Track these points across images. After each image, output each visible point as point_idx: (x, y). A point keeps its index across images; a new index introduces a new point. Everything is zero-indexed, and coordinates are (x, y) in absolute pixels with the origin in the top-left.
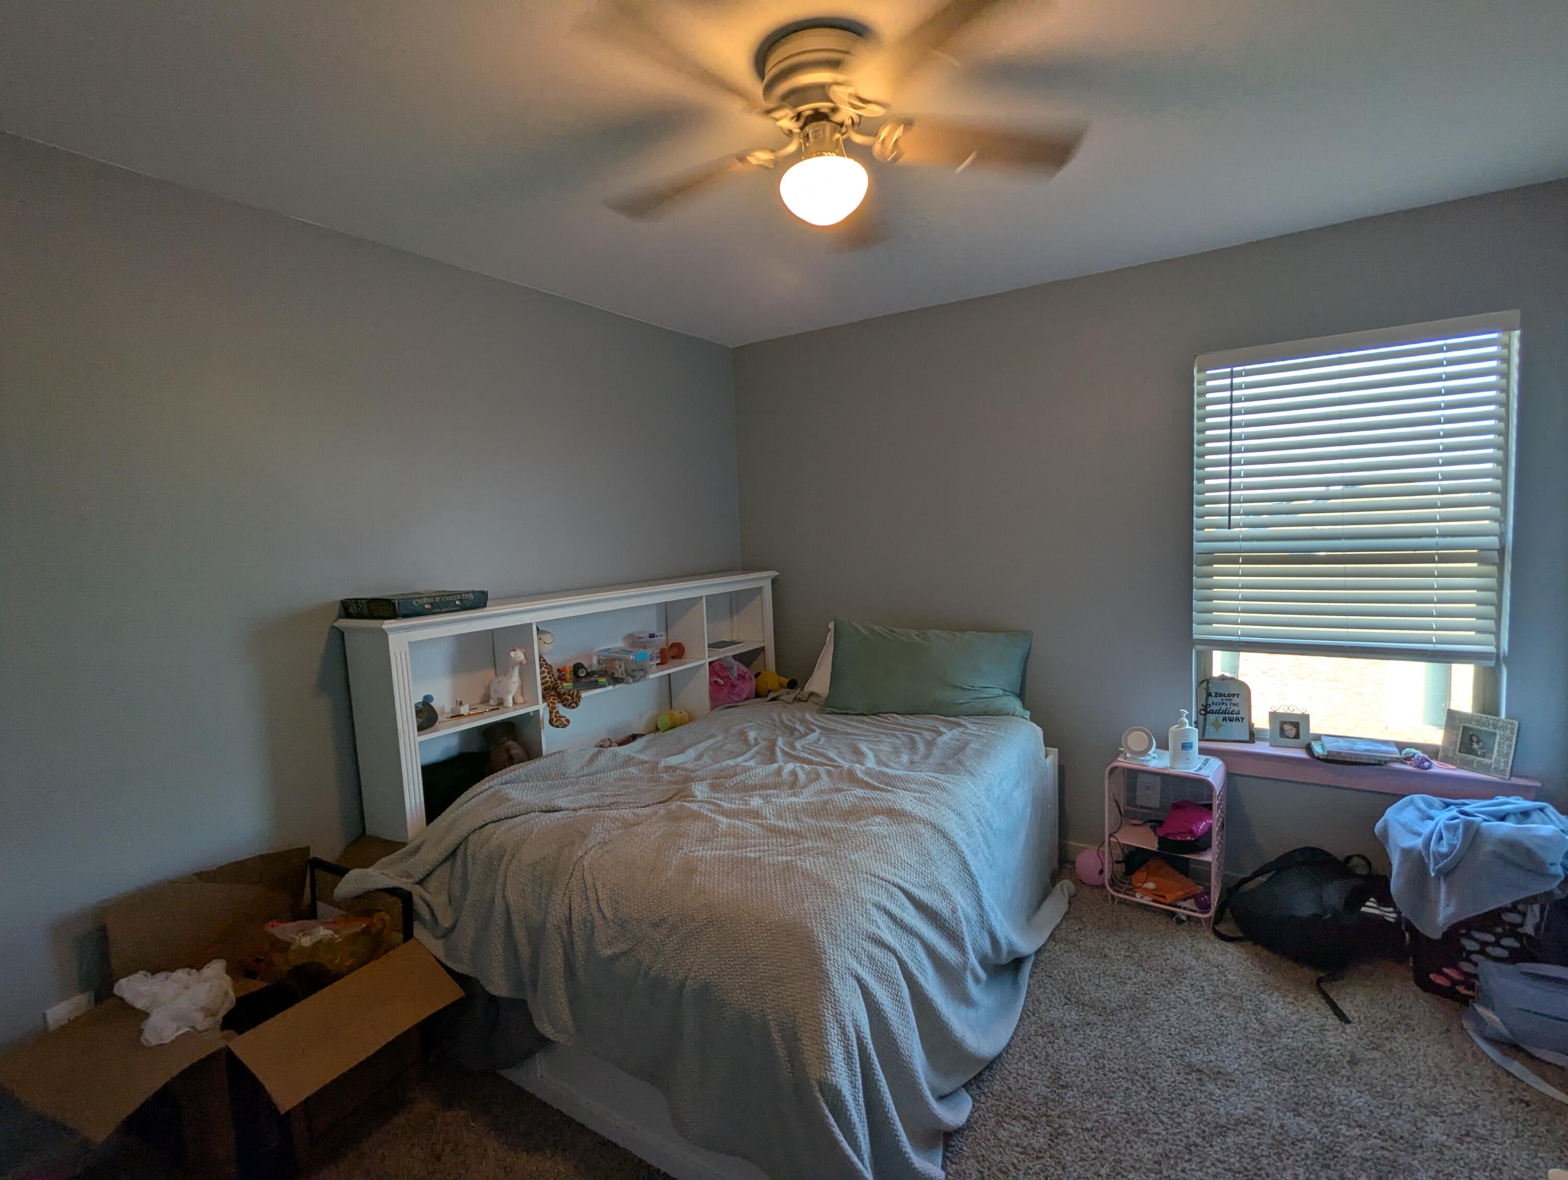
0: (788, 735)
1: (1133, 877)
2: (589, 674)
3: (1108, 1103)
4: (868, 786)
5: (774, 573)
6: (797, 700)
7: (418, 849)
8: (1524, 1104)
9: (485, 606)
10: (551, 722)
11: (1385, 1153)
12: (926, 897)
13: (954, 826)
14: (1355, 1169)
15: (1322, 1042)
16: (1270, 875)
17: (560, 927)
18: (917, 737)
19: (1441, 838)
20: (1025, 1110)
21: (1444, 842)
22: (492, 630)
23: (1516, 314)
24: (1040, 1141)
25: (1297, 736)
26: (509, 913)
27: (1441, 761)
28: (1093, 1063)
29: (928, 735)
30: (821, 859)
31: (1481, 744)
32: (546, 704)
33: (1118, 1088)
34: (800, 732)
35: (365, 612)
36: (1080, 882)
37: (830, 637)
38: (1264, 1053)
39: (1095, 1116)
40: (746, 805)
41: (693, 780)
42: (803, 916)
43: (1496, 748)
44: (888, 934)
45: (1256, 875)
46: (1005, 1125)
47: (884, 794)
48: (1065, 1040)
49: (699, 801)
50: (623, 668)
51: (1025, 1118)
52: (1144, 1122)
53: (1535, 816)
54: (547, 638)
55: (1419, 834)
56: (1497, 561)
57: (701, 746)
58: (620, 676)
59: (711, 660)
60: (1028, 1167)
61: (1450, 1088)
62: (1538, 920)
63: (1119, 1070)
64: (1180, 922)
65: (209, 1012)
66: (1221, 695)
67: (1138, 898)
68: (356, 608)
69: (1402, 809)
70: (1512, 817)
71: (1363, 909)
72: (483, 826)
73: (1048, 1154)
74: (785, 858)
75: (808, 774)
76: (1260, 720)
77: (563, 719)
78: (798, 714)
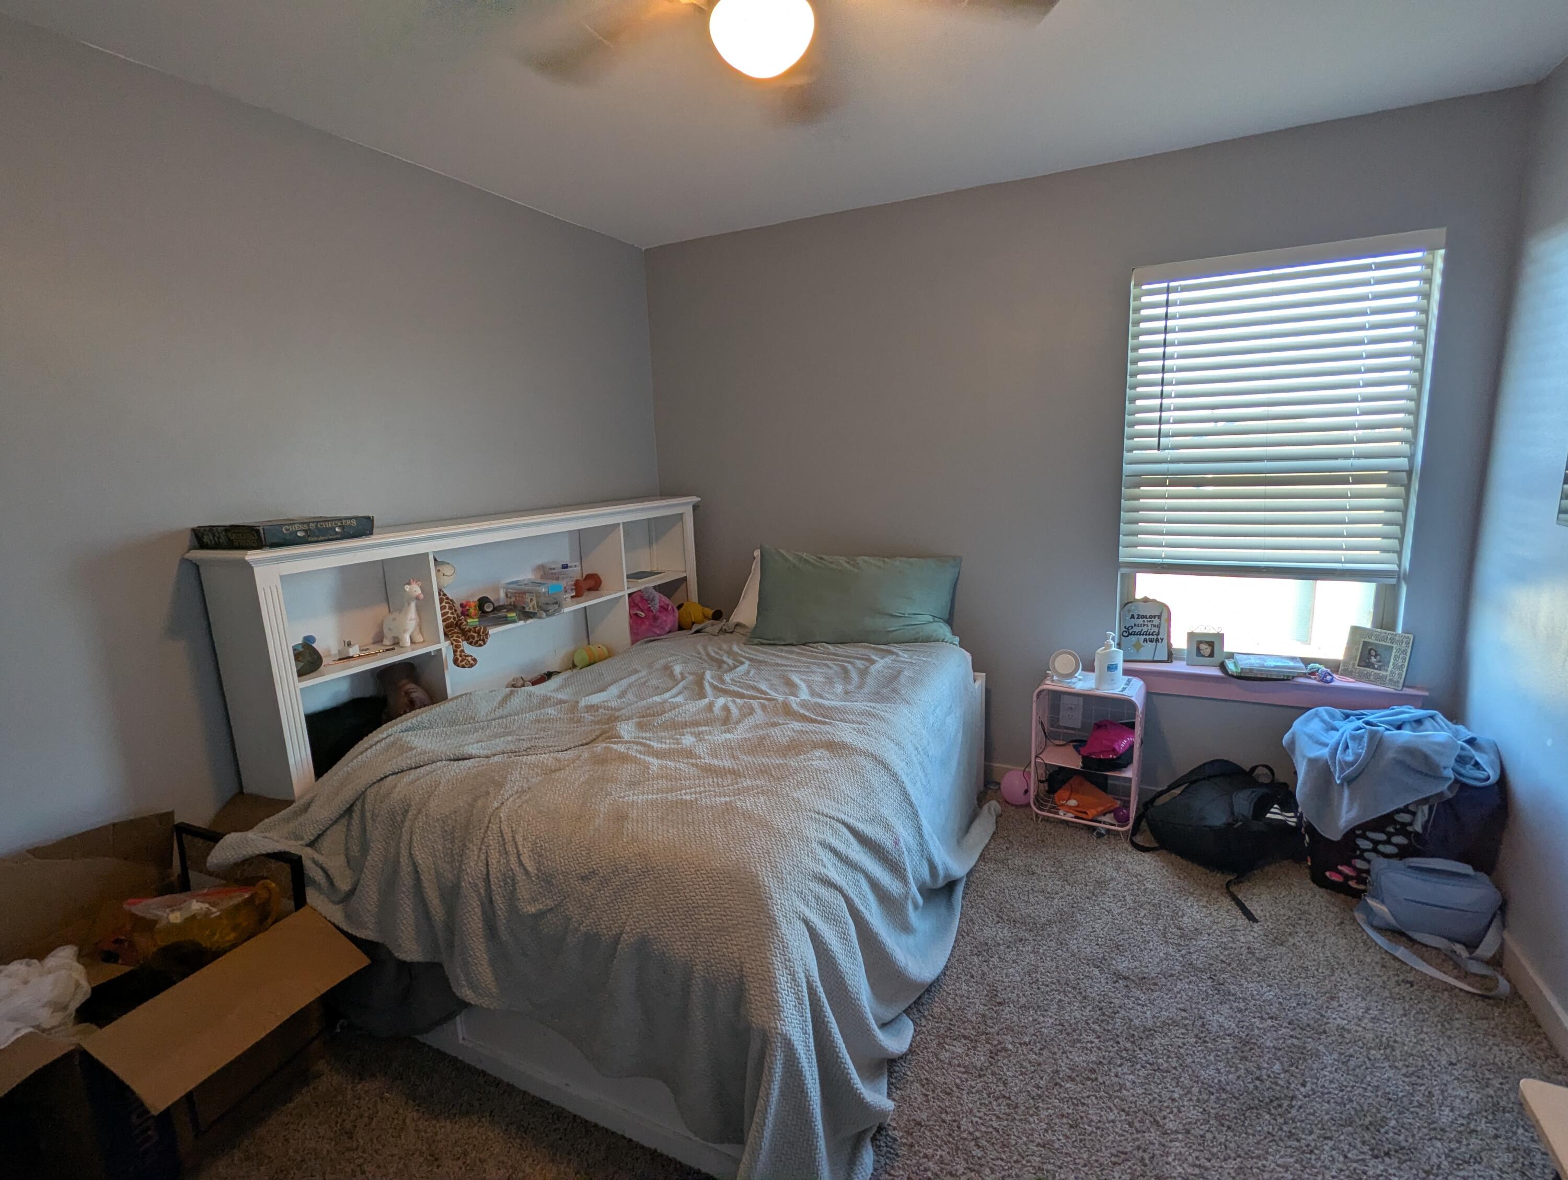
0: (716, 668)
1: (1056, 795)
2: (496, 609)
3: (1043, 1016)
4: (804, 718)
5: (695, 499)
6: (723, 631)
7: (306, 807)
8: (1408, 985)
9: (371, 534)
10: (455, 662)
11: (1295, 1041)
12: (868, 830)
13: (894, 757)
14: (1270, 1058)
15: (1234, 942)
16: (1183, 787)
17: (476, 885)
18: (849, 666)
19: (1347, 747)
20: (965, 1029)
21: (1350, 751)
22: (383, 561)
23: (1440, 233)
24: (980, 1059)
25: (1212, 655)
26: (417, 872)
27: (1341, 674)
28: (1027, 978)
29: (859, 663)
30: (762, 799)
31: (1378, 657)
32: (448, 642)
33: (1052, 1001)
34: (728, 665)
35: (223, 540)
36: (1005, 802)
37: (756, 566)
38: (1182, 956)
39: (1031, 1030)
40: (678, 744)
41: (617, 719)
42: (746, 860)
43: (1392, 661)
44: (834, 873)
45: (1171, 788)
46: (947, 1047)
47: (822, 727)
48: (999, 958)
49: (626, 742)
50: (534, 602)
51: (965, 1037)
52: (1078, 1032)
53: (1428, 723)
54: (447, 570)
55: (1326, 745)
56: (1406, 482)
57: (624, 683)
58: (531, 610)
59: (630, 591)
60: (971, 1086)
61: (1346, 976)
62: (1427, 817)
63: (1052, 982)
64: (1100, 835)
65: (57, 1006)
66: (1143, 617)
67: (1062, 815)
68: (211, 536)
69: (1308, 721)
70: (1408, 726)
71: (1268, 815)
72: (382, 779)
73: (989, 1071)
74: (723, 799)
75: (741, 709)
76: (1179, 641)
77: (469, 659)
78: (725, 646)
